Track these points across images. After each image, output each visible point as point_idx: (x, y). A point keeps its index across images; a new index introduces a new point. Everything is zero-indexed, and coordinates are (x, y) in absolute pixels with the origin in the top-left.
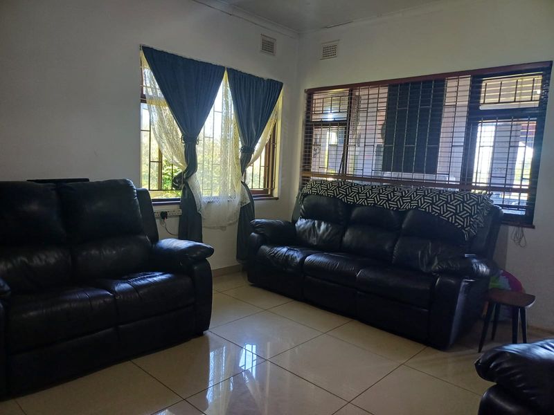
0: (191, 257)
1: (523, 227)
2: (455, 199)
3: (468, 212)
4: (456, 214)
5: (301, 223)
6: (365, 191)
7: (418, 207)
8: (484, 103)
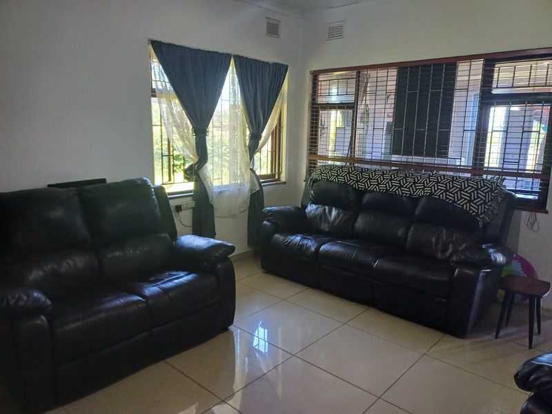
0: (215, 257)
1: (536, 211)
2: (469, 186)
3: (482, 199)
4: (470, 201)
5: (311, 209)
6: (376, 177)
7: (431, 194)
8: (497, 88)
